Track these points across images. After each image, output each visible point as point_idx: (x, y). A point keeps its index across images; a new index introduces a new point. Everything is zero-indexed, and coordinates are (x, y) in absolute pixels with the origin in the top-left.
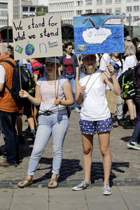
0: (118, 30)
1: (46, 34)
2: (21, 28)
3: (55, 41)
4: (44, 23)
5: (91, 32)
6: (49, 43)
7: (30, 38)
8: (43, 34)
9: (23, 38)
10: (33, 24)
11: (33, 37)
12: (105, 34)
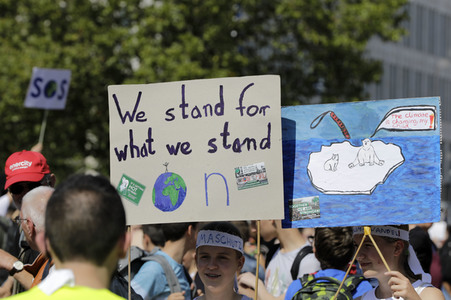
0: (423, 147)
1: (230, 141)
2: (140, 117)
3: (259, 166)
4: (221, 105)
5: (335, 156)
6: (239, 174)
7: (172, 151)
8: (219, 143)
9: (146, 151)
10: (184, 105)
11: (184, 148)
12: (381, 163)
